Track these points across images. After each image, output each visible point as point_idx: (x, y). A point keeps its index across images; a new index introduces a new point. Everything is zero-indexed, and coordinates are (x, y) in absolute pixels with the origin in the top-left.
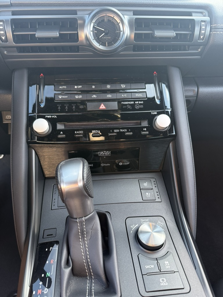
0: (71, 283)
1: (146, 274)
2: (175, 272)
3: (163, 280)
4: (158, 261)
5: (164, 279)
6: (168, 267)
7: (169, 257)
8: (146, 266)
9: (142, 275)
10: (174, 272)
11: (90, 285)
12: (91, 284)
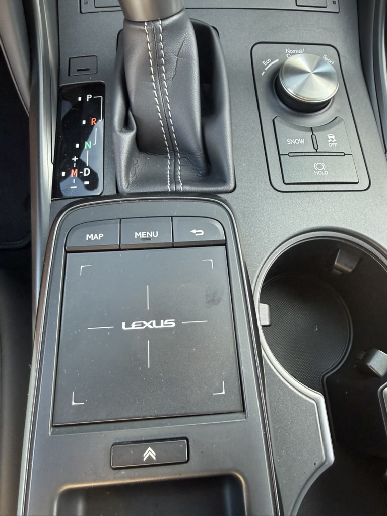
0: (135, 162)
1: (288, 155)
2: (345, 154)
3: (319, 166)
4: (314, 133)
5: (323, 164)
6: (332, 144)
7: (337, 127)
8: (288, 140)
9: (279, 155)
10: (343, 154)
11: (173, 167)
12: (175, 167)
